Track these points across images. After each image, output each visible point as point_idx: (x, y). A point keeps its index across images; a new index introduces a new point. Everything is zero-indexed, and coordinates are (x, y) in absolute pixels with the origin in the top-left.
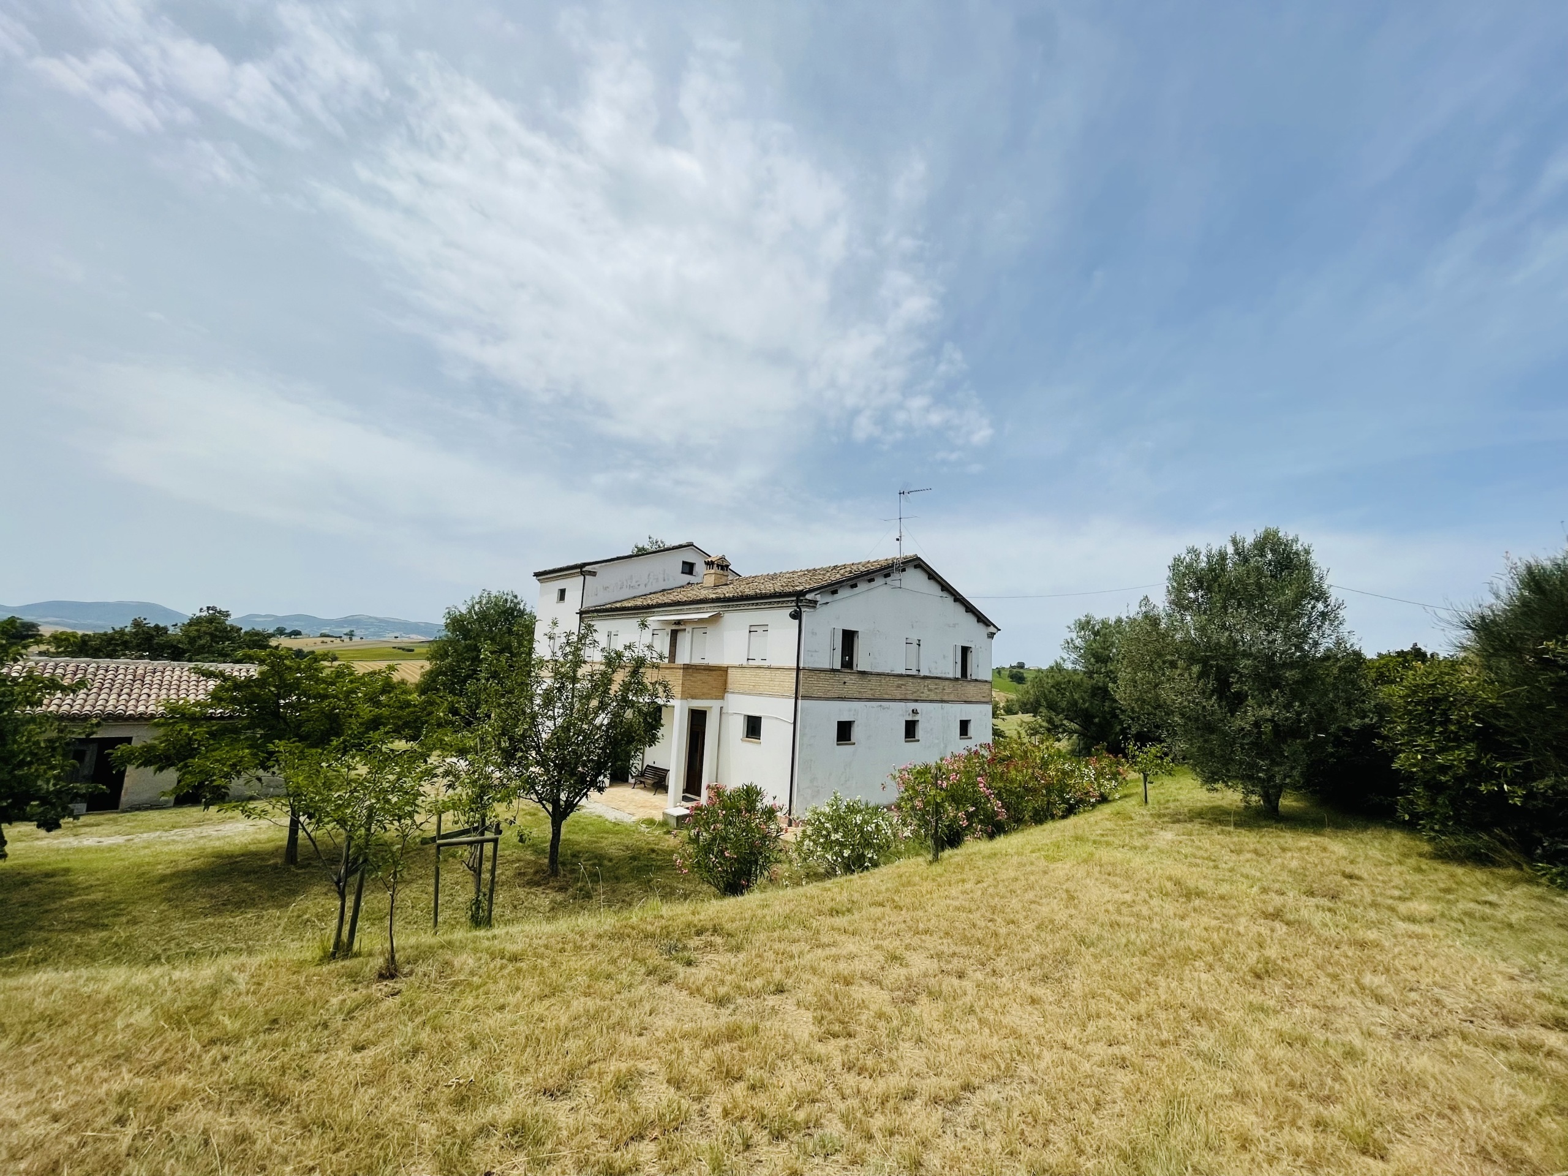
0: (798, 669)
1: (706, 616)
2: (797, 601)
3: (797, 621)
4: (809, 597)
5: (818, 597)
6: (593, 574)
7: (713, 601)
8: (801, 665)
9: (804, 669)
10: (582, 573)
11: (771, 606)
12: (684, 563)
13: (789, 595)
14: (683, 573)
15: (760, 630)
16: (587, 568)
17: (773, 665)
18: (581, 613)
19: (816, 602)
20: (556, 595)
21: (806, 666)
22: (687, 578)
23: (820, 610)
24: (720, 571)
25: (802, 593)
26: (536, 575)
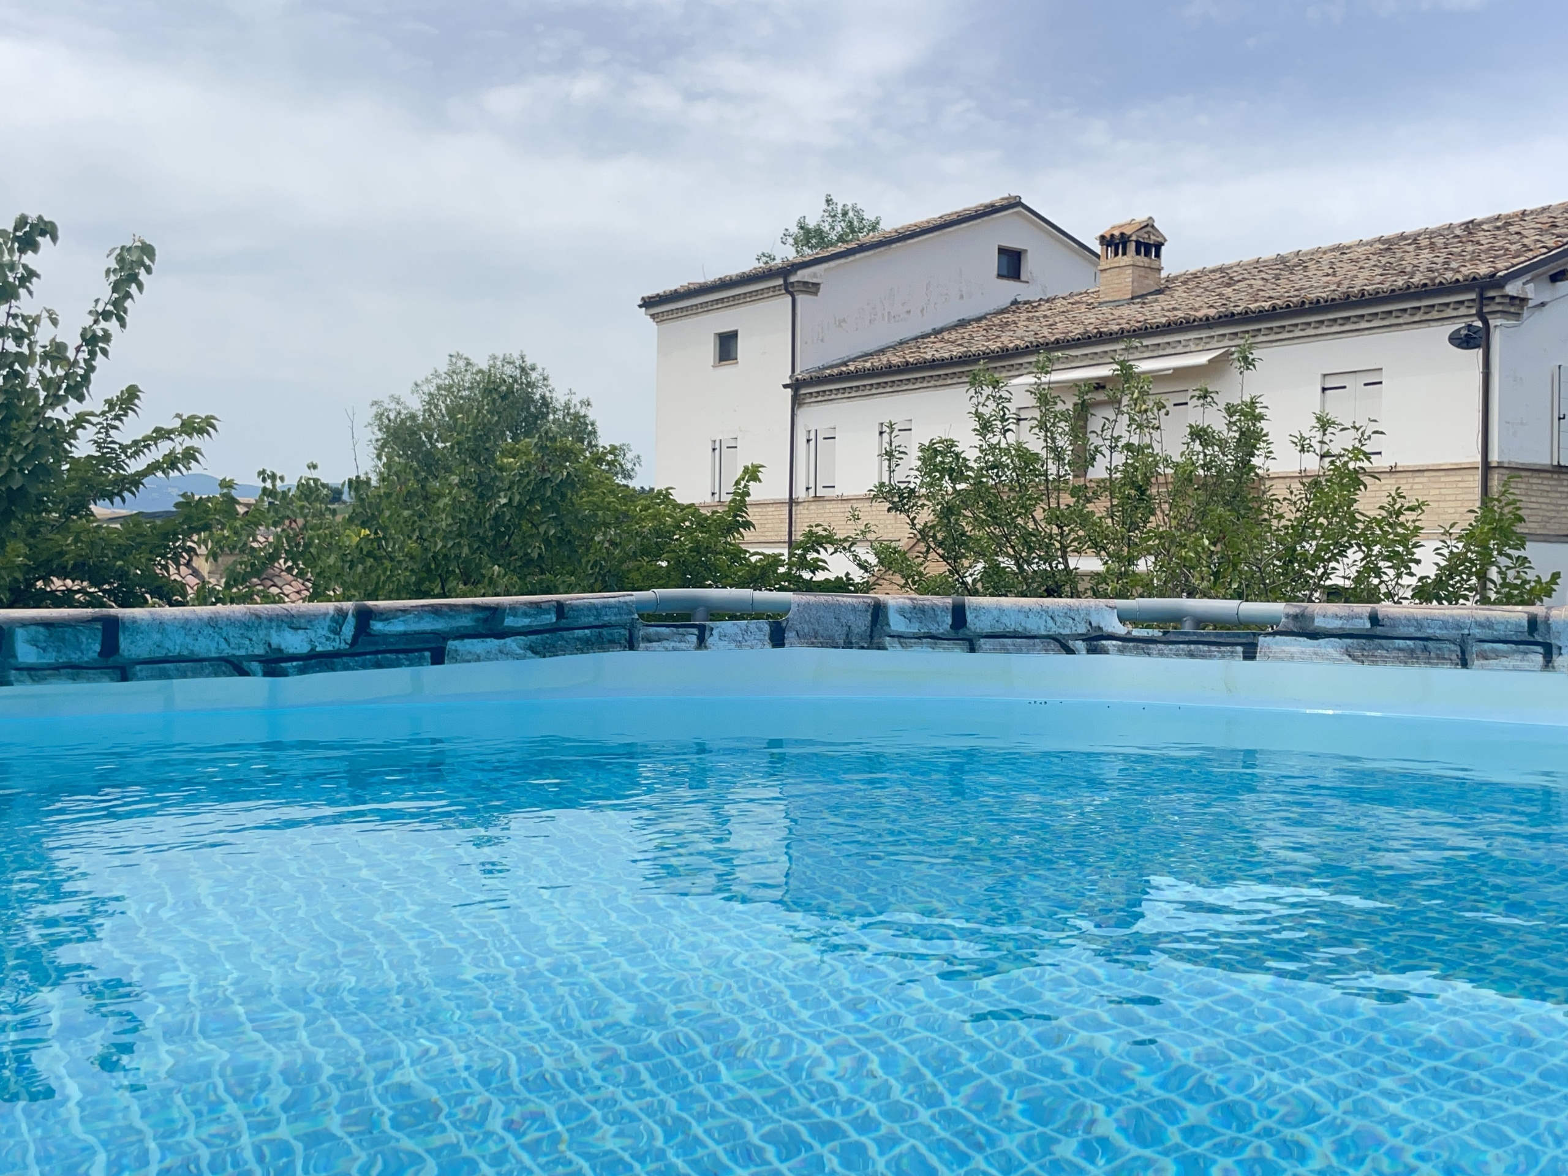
0: (1487, 467)
1: (1202, 359)
2: (1483, 300)
3: (1480, 352)
4: (1511, 289)
5: (1530, 291)
6: (812, 288)
7: (1207, 323)
8: (1494, 458)
9: (1500, 466)
10: (789, 289)
11: (1391, 322)
12: (1002, 251)
13: (1456, 287)
14: (1000, 276)
15: (1355, 384)
16: (802, 275)
17: (1403, 463)
18: (796, 386)
19: (1524, 300)
20: (710, 348)
21: (1505, 460)
22: (1010, 290)
23: (1532, 322)
24: (1142, 260)
25: (1494, 282)
26: (647, 303)
